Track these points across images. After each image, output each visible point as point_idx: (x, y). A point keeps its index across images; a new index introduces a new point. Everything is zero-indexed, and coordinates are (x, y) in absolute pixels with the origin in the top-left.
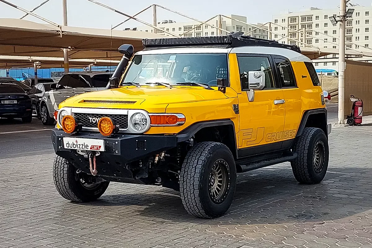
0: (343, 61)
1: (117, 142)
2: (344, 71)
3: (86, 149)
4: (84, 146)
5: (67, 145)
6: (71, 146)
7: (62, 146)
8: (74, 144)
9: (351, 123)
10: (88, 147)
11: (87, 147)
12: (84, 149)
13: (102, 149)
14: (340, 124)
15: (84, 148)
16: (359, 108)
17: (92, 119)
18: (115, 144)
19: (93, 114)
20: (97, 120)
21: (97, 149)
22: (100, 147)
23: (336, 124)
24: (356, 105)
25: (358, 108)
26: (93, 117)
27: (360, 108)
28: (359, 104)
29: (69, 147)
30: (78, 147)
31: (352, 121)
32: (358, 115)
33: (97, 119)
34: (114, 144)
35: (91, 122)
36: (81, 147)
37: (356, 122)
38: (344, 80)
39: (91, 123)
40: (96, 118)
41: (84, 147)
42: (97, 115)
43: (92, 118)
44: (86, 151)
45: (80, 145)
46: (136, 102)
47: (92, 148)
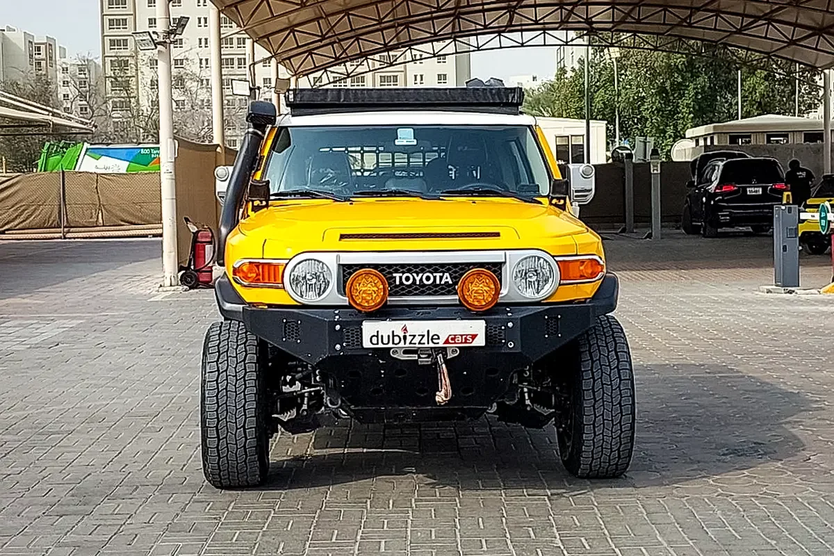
0: (170, 138)
1: (510, 325)
2: (173, 160)
3: (431, 345)
4: (426, 337)
5: (374, 339)
6: (386, 341)
7: (344, 344)
8: (393, 336)
9: (190, 283)
10: (439, 338)
11: (435, 341)
12: (426, 345)
13: (480, 341)
14: (171, 285)
15: (426, 342)
16: (206, 246)
17: (401, 278)
18: (505, 329)
19: (403, 266)
20: (418, 279)
21: (466, 342)
22: (474, 337)
23: (161, 286)
24: (200, 240)
25: (204, 246)
26: (403, 273)
27: (208, 248)
28: (206, 237)
29: (378, 344)
30: (408, 341)
31: (191, 278)
32: (206, 263)
33: (418, 276)
34: (503, 328)
35: (398, 283)
36: (417, 340)
37: (201, 280)
38: (174, 181)
39: (397, 286)
40: (415, 275)
41: (425, 340)
42: (416, 266)
43: (401, 275)
44: (431, 348)
45: (414, 336)
46: (498, 235)
47: (450, 341)
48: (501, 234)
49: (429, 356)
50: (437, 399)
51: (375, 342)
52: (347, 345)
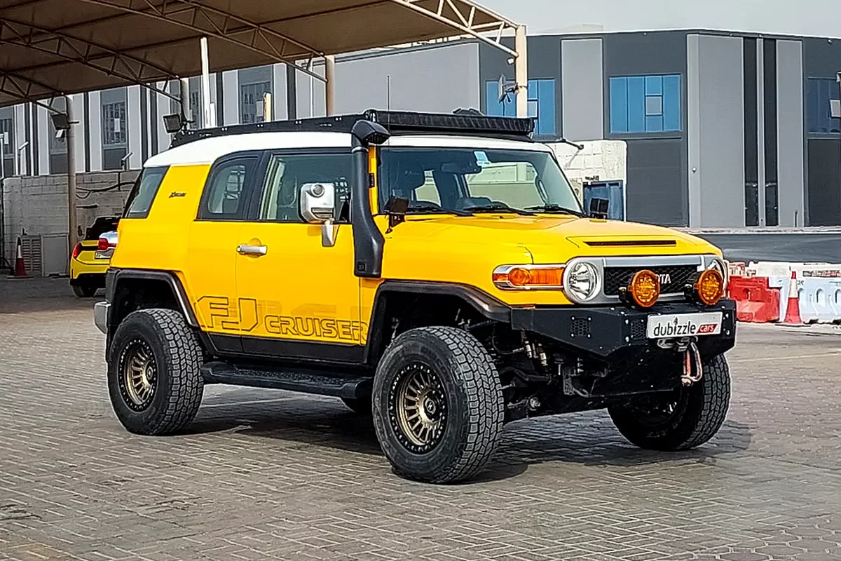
1: (727, 316)
3: (690, 334)
4: (688, 328)
5: (657, 330)
6: (663, 333)
7: (632, 336)
8: (669, 327)
10: (695, 329)
11: (692, 331)
12: (686, 335)
13: (718, 330)
21: (709, 331)
22: (714, 326)
29: (658, 335)
30: (676, 332)
36: (682, 330)
41: (686, 331)
44: (690, 337)
45: (681, 327)
46: (674, 242)
47: (702, 331)
48: (677, 242)
49: (685, 344)
50: (684, 381)
51: (657, 333)
52: (634, 337)
